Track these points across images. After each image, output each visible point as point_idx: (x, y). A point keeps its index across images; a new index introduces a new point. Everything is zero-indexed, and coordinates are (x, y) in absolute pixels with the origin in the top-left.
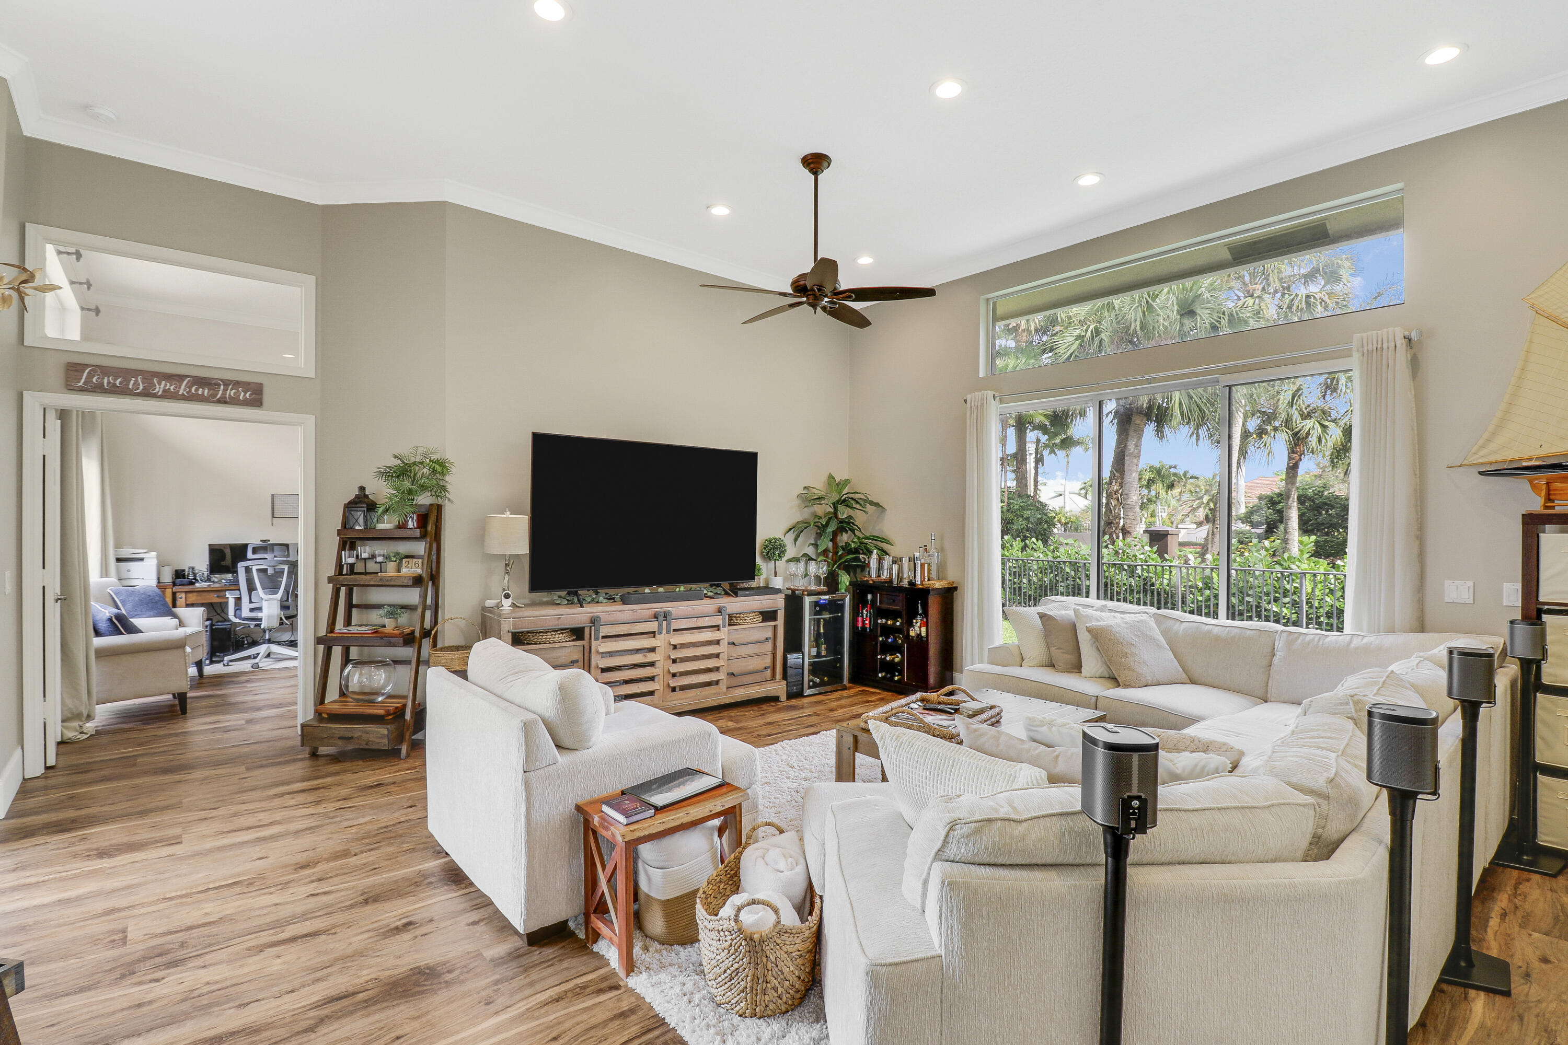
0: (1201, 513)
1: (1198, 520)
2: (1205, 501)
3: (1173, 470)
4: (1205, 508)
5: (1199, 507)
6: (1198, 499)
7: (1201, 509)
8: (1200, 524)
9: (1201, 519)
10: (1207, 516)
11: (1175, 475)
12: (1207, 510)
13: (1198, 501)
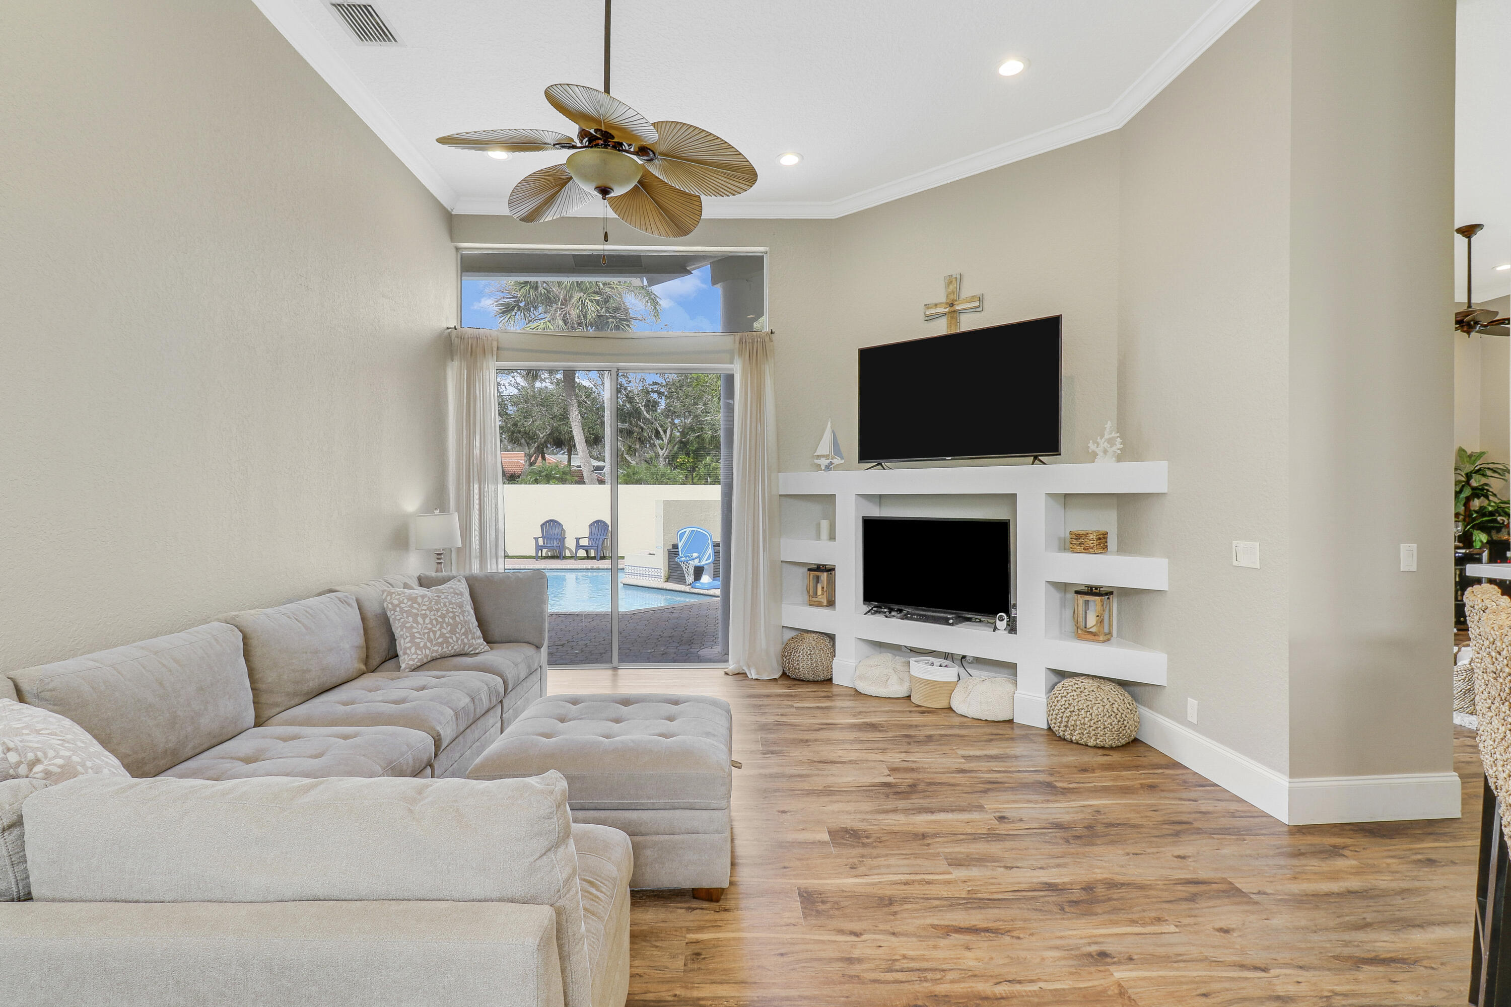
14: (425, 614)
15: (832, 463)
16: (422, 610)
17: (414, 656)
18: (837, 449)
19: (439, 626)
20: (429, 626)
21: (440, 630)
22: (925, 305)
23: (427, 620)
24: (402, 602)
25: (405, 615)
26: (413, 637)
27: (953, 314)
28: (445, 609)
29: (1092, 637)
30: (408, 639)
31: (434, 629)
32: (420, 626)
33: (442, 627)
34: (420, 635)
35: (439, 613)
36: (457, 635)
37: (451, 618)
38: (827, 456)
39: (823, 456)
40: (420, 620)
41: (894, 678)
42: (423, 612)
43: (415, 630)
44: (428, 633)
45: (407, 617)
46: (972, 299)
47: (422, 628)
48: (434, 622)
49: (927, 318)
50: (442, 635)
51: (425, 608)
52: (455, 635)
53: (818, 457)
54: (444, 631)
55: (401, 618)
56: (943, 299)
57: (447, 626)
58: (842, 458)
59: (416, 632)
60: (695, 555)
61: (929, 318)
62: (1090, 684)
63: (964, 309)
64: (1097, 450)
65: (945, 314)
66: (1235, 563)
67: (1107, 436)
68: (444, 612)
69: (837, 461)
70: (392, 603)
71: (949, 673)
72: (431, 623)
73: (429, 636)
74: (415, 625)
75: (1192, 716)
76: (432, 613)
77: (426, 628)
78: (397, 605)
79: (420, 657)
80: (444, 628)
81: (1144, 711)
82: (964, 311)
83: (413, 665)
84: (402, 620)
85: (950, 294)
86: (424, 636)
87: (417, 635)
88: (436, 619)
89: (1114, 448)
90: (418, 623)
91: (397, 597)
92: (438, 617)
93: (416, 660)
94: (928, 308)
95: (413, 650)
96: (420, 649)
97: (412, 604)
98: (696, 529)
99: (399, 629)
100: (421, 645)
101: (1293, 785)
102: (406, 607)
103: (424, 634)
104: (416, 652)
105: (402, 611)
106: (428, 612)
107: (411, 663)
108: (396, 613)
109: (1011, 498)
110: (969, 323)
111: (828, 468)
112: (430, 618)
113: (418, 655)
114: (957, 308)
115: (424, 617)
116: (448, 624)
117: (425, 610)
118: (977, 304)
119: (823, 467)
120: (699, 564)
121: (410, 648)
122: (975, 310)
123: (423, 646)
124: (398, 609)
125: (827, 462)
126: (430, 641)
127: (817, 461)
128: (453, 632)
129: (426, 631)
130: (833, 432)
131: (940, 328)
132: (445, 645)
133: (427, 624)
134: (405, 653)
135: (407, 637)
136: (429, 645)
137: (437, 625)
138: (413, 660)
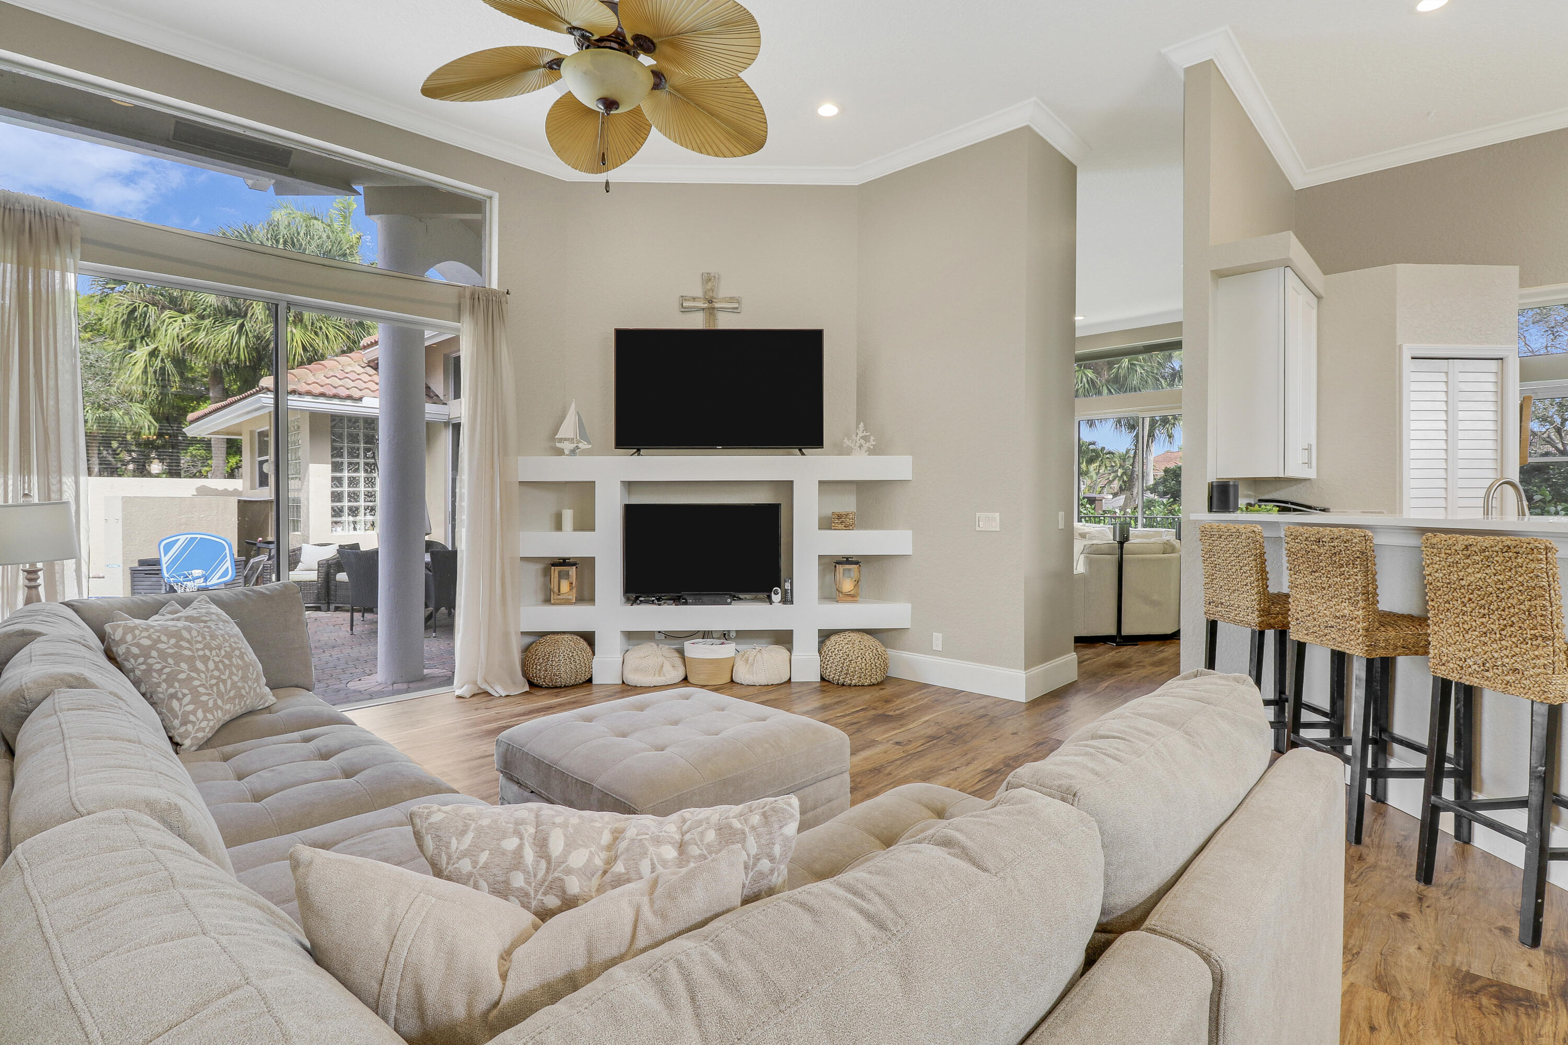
0: (1116, 485)
1: (1113, 492)
2: (1119, 475)
3: (1091, 447)
4: (1119, 480)
5: (1114, 480)
6: (1113, 472)
7: (1116, 481)
8: (1115, 495)
9: (1116, 491)
10: (1121, 487)
11: (1093, 451)
12: (1121, 482)
13: (1113, 475)
14: (204, 655)
15: (577, 447)
16: (198, 650)
17: (204, 724)
18: (583, 434)
19: (227, 672)
20: (216, 673)
21: (230, 677)
22: (682, 296)
23: (211, 665)
24: (159, 641)
25: (170, 661)
26: (195, 694)
27: (711, 311)
28: (227, 644)
29: (851, 599)
30: (187, 699)
31: (222, 677)
32: (203, 675)
33: (231, 674)
34: (206, 688)
35: (223, 653)
36: (250, 683)
37: (238, 657)
38: (571, 440)
39: (565, 439)
40: (199, 665)
41: (667, 666)
42: (201, 653)
43: (196, 683)
44: (217, 684)
45: (177, 664)
46: (732, 299)
47: (206, 677)
48: (221, 666)
49: (683, 310)
50: (234, 684)
51: (200, 646)
52: (247, 682)
53: (561, 440)
54: (235, 678)
55: (165, 667)
56: (699, 293)
57: (238, 671)
58: (589, 443)
59: (200, 686)
60: (197, 573)
61: (685, 310)
62: (854, 636)
63: (723, 308)
64: (852, 445)
65: (703, 309)
66: (978, 529)
67: (860, 434)
68: (228, 649)
69: (583, 445)
70: (138, 645)
71: (727, 650)
72: (217, 668)
73: (218, 688)
74: (194, 675)
75: (937, 644)
76: (214, 653)
77: (212, 677)
78: (150, 647)
79: (211, 724)
80: (235, 675)
81: (891, 652)
82: (723, 309)
83: (204, 737)
84: (167, 670)
85: (709, 291)
86: (212, 690)
87: (201, 690)
88: (221, 661)
89: (868, 444)
90: (197, 671)
91: (145, 634)
92: (223, 657)
93: (207, 730)
94: (685, 300)
95: (200, 714)
96: (210, 710)
97: (177, 642)
98: (200, 536)
99: (164, 686)
100: (211, 704)
101: (1028, 674)
102: (169, 648)
103: (212, 686)
104: (205, 716)
105: (163, 655)
106: (207, 652)
107: (200, 735)
108: (150, 661)
109: (788, 486)
110: (725, 322)
111: (573, 452)
112: (213, 660)
113: (209, 720)
114: (717, 305)
115: (205, 659)
116: (238, 668)
117: (202, 649)
118: (736, 305)
119: (567, 452)
120: (204, 584)
121: (194, 712)
122: (735, 310)
123: (214, 706)
124: (154, 653)
125: (572, 446)
126: (220, 695)
127: (558, 445)
128: (244, 679)
129: (214, 681)
130: (578, 413)
131: (696, 322)
132: (237, 701)
133: (212, 671)
134: (184, 723)
135: (184, 695)
136: (220, 702)
137: (225, 670)
138: (203, 729)
